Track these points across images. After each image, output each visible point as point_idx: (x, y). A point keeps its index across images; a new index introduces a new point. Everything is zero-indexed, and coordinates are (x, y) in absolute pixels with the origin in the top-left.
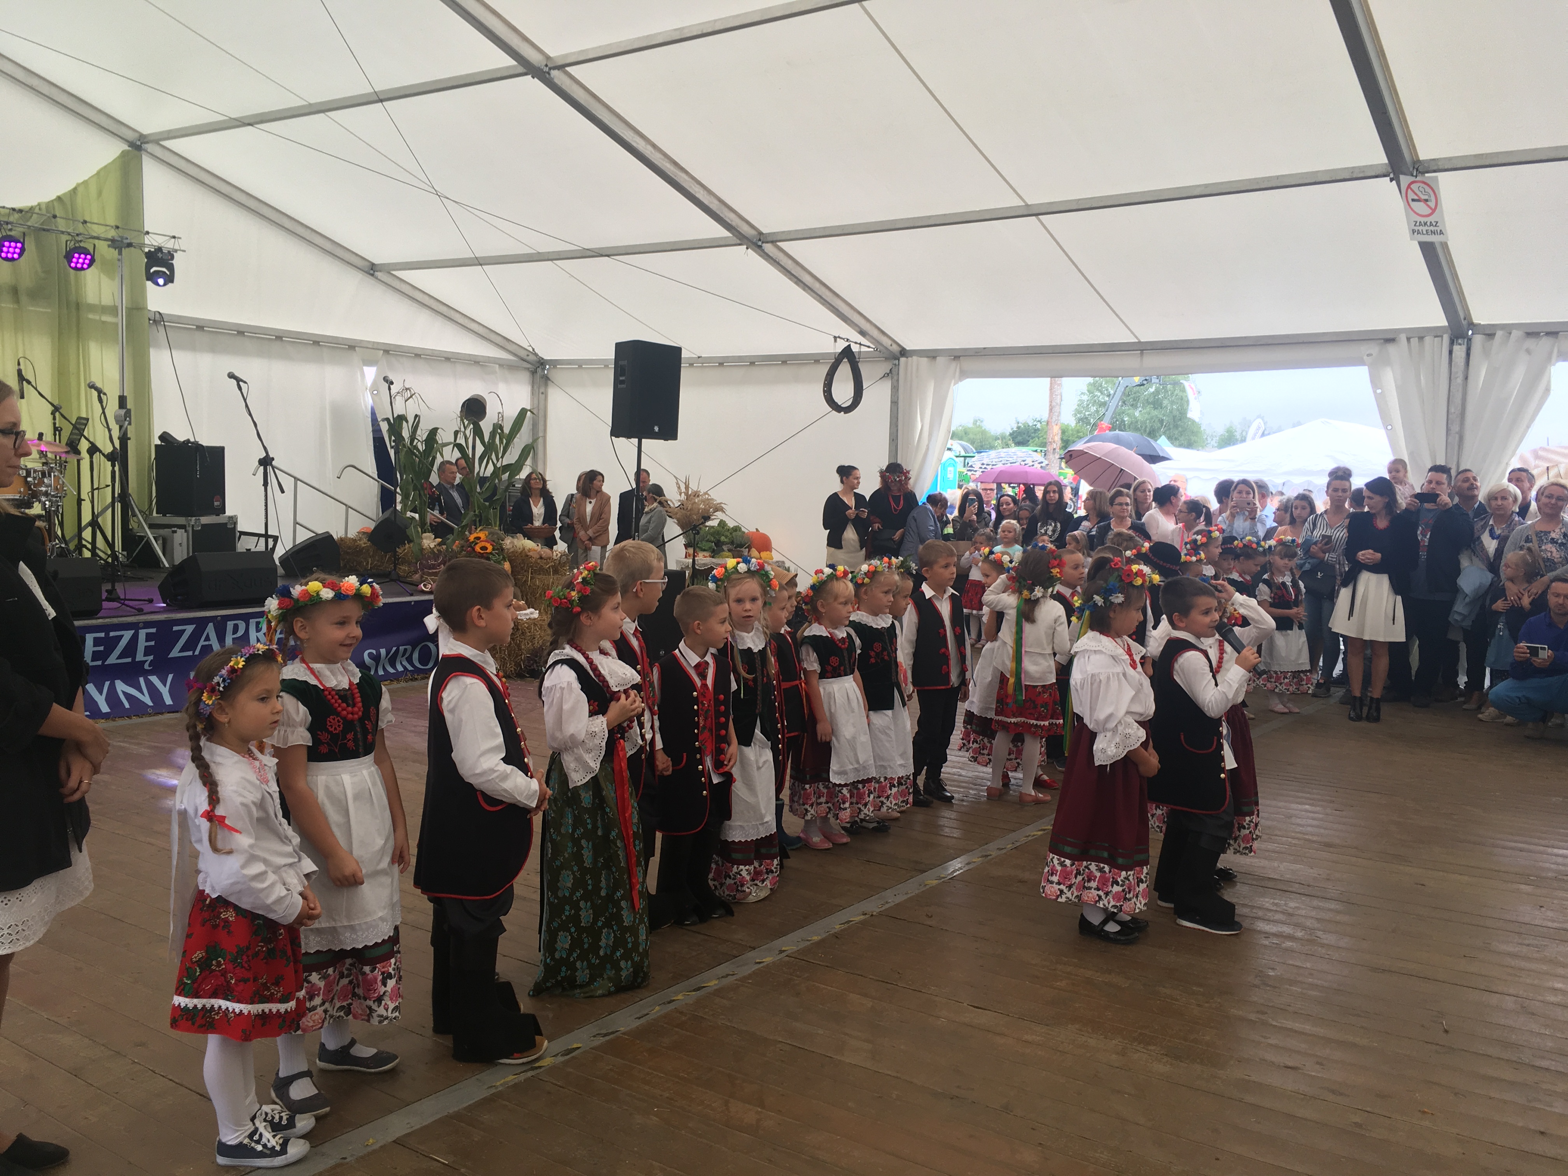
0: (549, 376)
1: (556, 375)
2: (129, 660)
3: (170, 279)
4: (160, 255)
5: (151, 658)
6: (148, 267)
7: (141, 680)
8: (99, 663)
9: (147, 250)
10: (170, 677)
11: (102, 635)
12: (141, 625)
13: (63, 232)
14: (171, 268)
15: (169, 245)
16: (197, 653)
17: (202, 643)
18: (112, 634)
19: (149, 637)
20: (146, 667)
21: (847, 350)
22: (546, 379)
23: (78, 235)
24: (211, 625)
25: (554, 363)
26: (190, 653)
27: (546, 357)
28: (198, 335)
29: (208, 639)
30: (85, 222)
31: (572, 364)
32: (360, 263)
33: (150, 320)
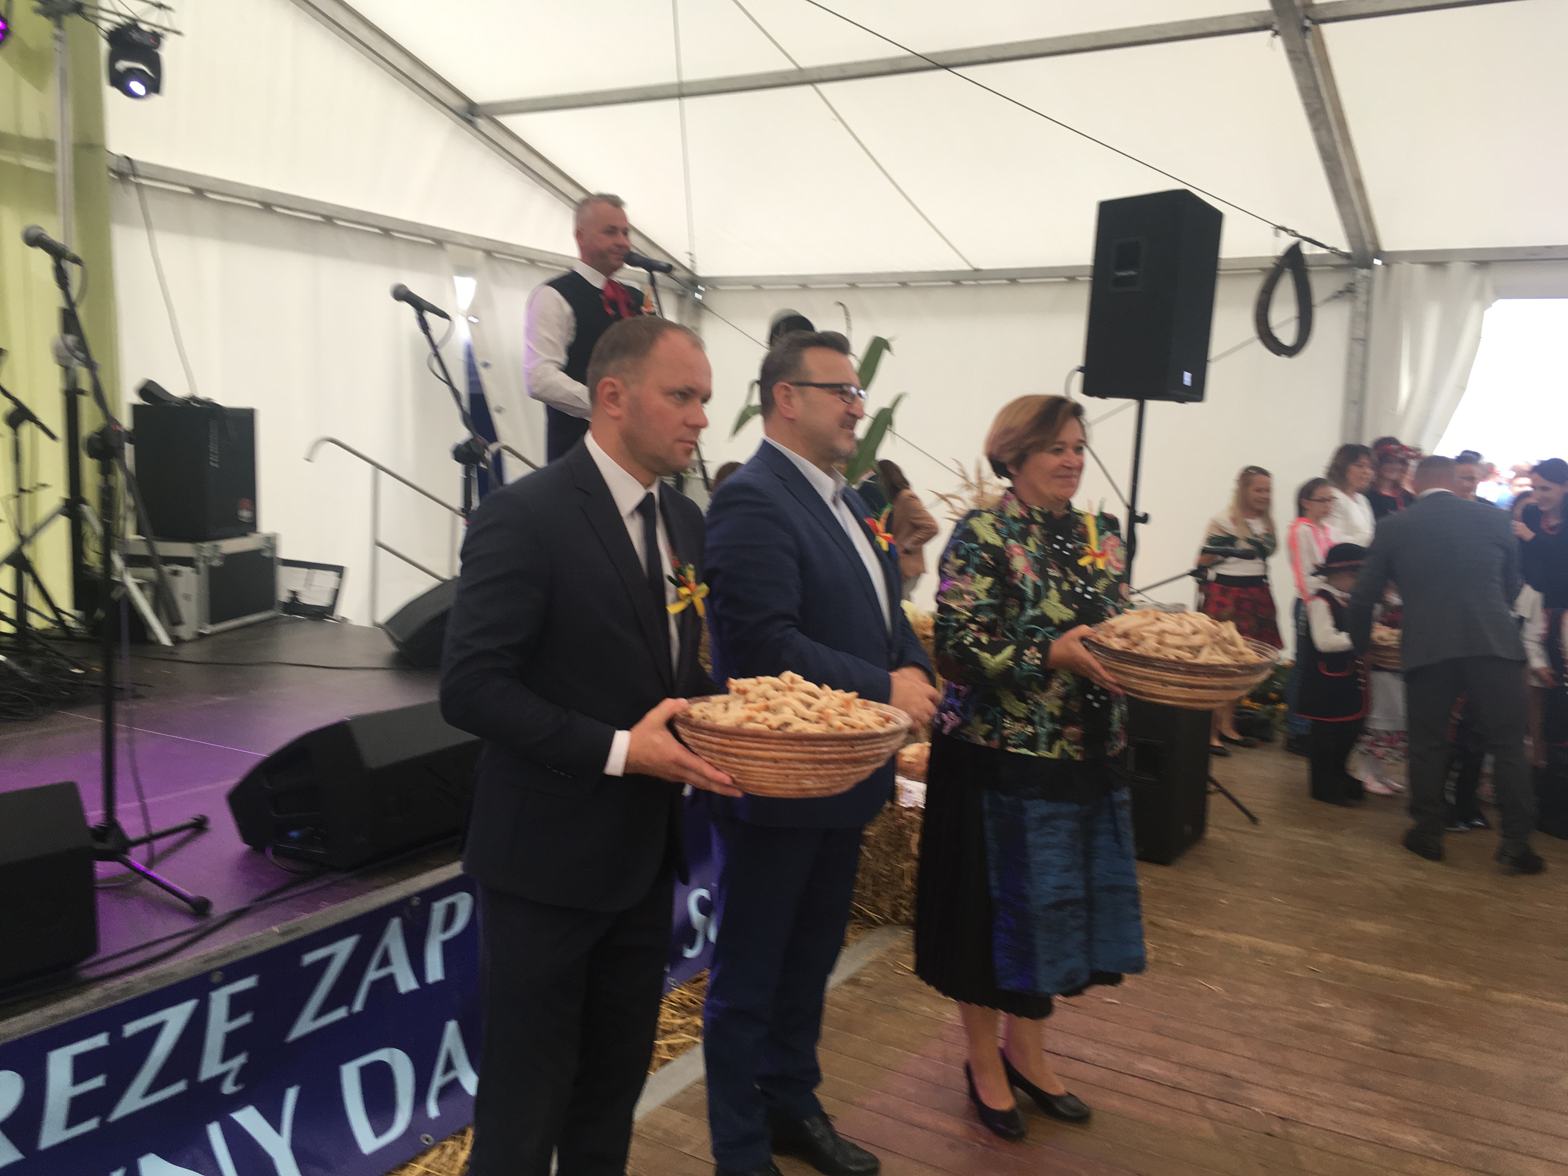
0: (706, 303)
1: (715, 301)
2: (180, 1087)
3: (154, 86)
4: (135, 36)
5: (239, 1061)
6: (113, 58)
7: (215, 1132)
8: (92, 1124)
9: (106, 26)
10: (291, 1096)
11: (101, 1040)
12: (216, 978)
14: (155, 63)
15: (150, 19)
16: (358, 1006)
17: (373, 974)
18: (131, 1029)
19: (237, 1006)
20: (228, 1088)
21: (1294, 252)
22: (699, 306)
24: (395, 924)
25: (712, 283)
26: (341, 1013)
27: (701, 272)
28: (197, 207)
29: (385, 961)
31: (744, 284)
32: (454, 101)
33: (110, 171)
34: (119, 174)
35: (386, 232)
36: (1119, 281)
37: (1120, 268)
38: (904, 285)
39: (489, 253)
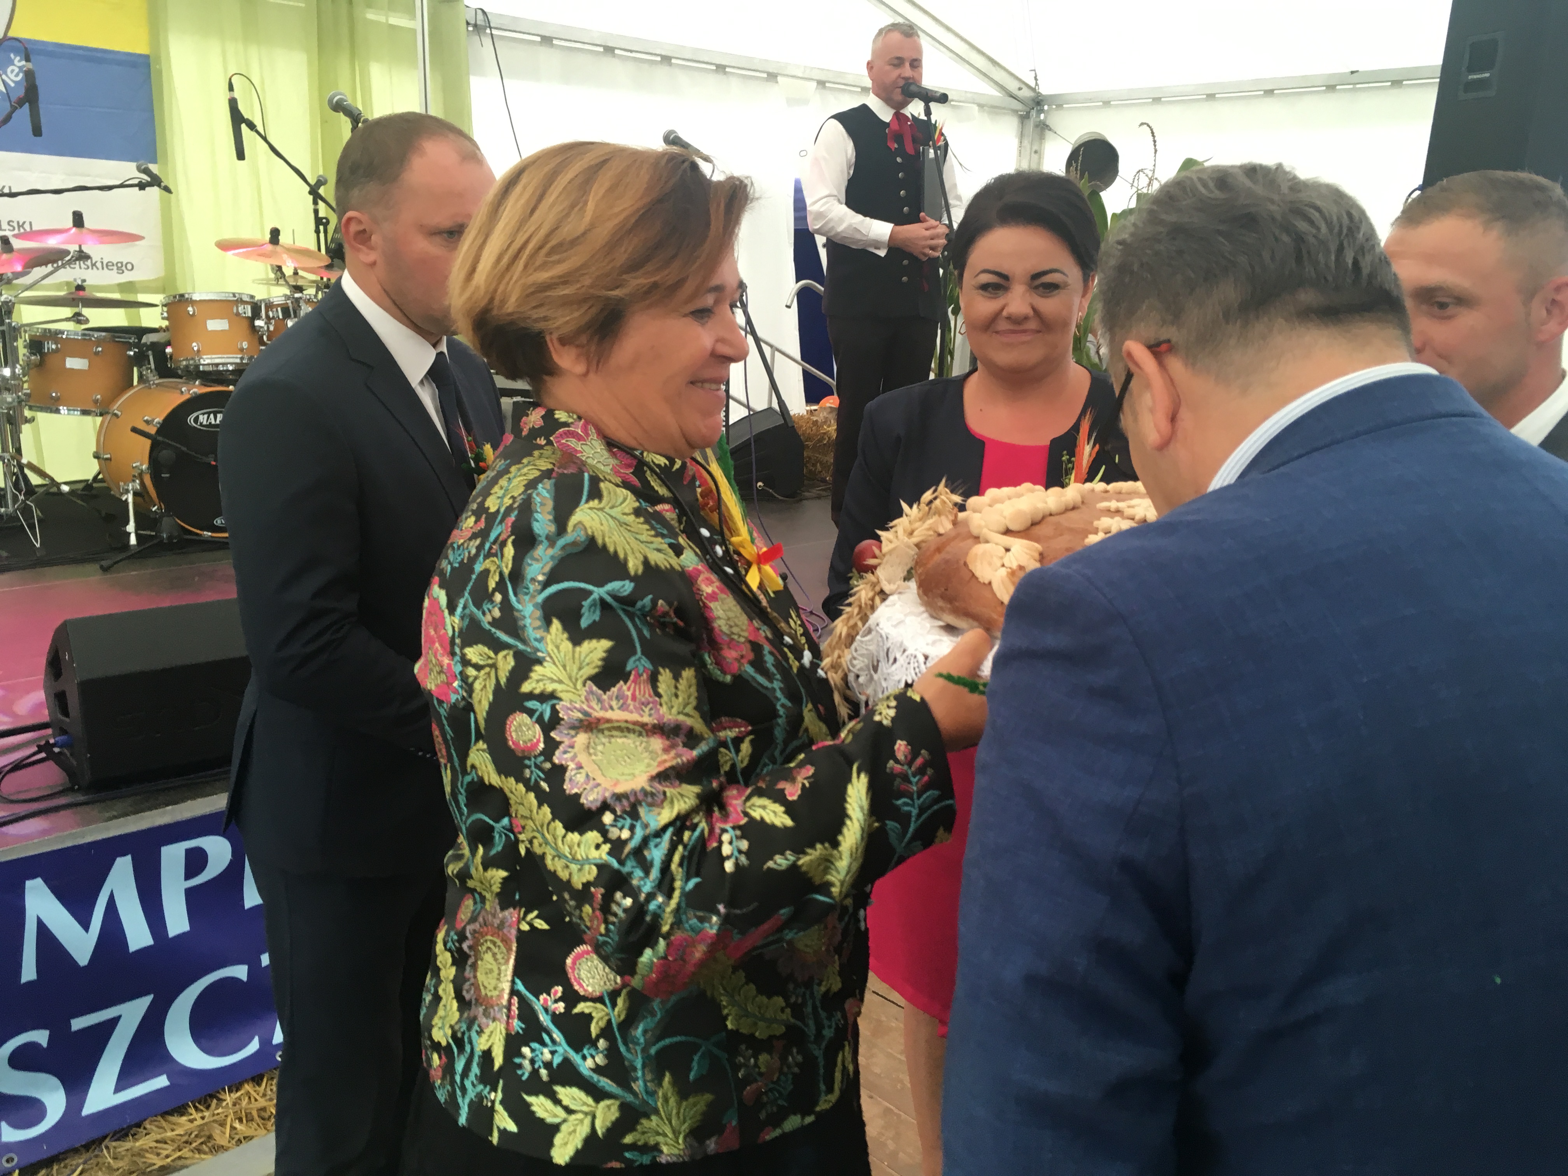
0: (1049, 123)
1: (1058, 121)
22: (1043, 128)
28: (544, 52)
31: (1091, 100)
33: (468, 24)
34: (475, 26)
35: (721, 68)
36: (1471, 86)
37: (1471, 70)
38: (1269, 93)
39: (821, 84)
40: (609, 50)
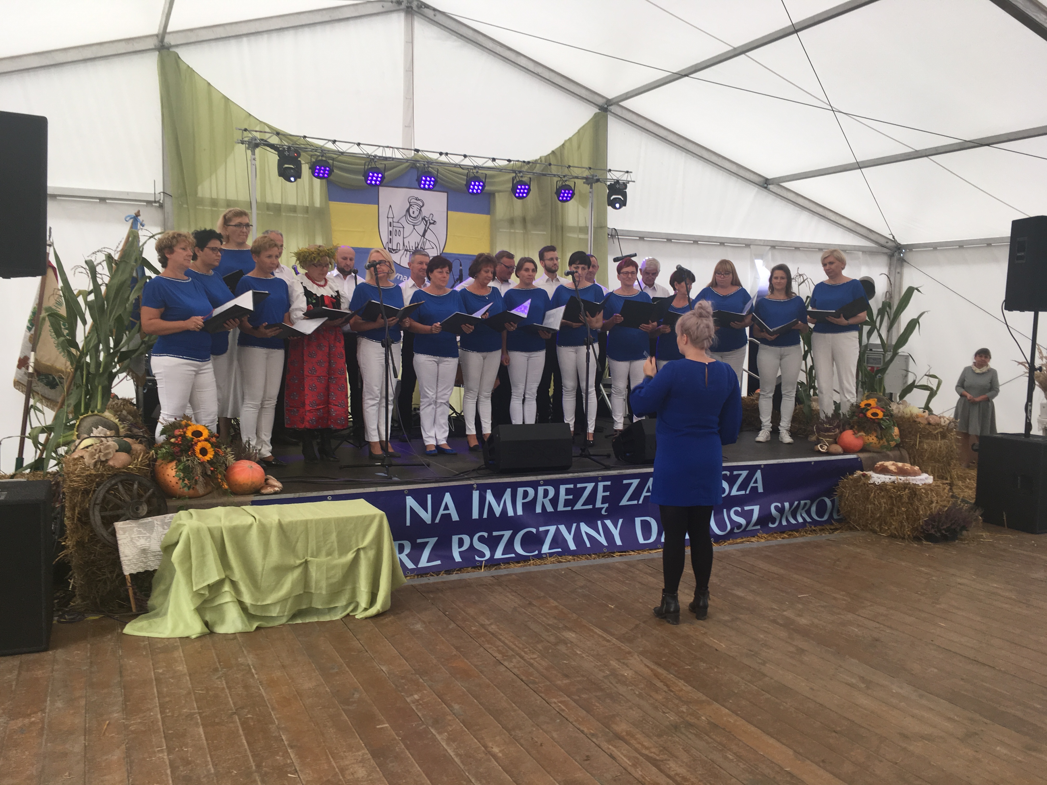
0: (905, 258)
1: (911, 257)
2: (591, 507)
3: (623, 203)
4: (618, 186)
5: (606, 505)
6: (609, 195)
7: (599, 523)
8: (569, 508)
9: (608, 183)
10: (621, 521)
11: (571, 486)
12: (600, 479)
13: (555, 175)
15: (624, 178)
16: (640, 502)
17: (645, 494)
19: (605, 489)
20: (603, 512)
22: (902, 261)
23: (564, 176)
25: (910, 248)
26: (635, 502)
27: (903, 243)
28: (641, 244)
30: (569, 166)
31: (926, 247)
32: (757, 179)
33: (608, 235)
34: (612, 235)
35: (722, 243)
36: (1018, 258)
37: (1019, 251)
40: (669, 240)
